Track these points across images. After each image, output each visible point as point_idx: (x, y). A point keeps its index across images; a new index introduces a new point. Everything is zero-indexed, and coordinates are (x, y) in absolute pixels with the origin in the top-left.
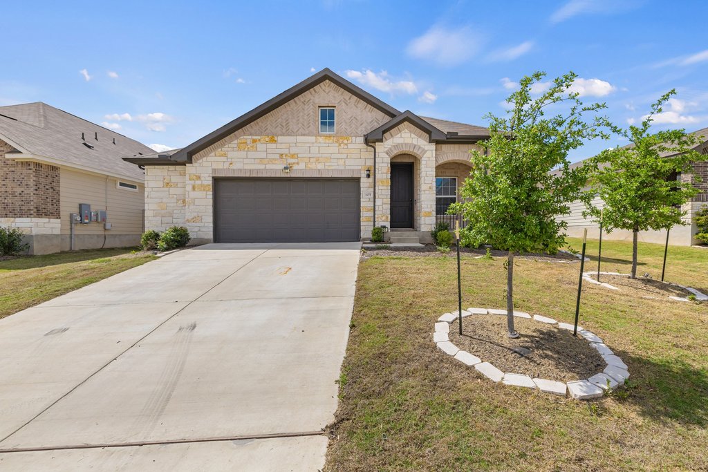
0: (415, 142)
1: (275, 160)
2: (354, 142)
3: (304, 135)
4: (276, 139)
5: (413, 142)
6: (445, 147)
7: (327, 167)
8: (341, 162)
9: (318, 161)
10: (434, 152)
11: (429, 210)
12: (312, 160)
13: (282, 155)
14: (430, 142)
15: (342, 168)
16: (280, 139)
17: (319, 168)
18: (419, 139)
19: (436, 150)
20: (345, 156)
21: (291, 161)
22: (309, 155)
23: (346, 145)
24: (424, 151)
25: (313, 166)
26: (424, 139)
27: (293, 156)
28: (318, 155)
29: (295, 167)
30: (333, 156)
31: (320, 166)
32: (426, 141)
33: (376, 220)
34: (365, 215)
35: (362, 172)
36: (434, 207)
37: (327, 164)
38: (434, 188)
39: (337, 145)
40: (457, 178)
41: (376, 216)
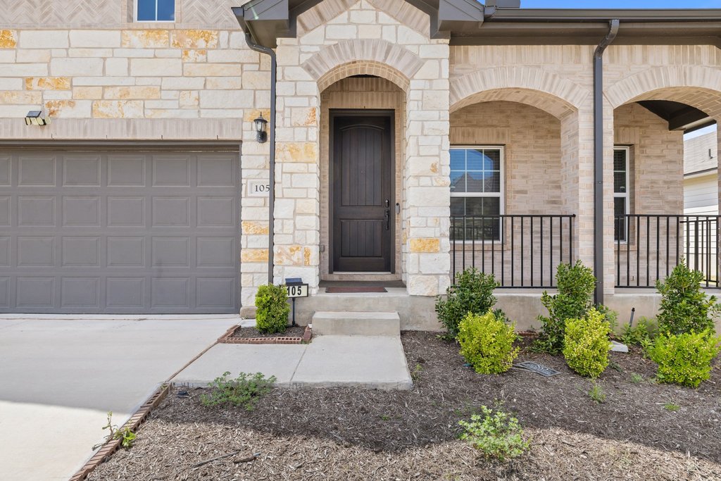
0: (389, 36)
1: (11, 93)
2: (223, 45)
3: (89, 27)
4: (14, 39)
5: (385, 37)
6: (477, 54)
7: (149, 113)
8: (189, 100)
9: (125, 97)
10: (446, 63)
11: (430, 233)
12: (109, 94)
13: (28, 80)
14: (433, 36)
15: (192, 114)
16: (26, 38)
17: (128, 115)
18: (402, 28)
19: (452, 60)
20: (199, 83)
21: (52, 95)
22: (105, 82)
23: (203, 52)
24: (418, 63)
25: (111, 110)
26: (414, 28)
27: (58, 84)
28: (130, 81)
29: (65, 113)
30: (167, 83)
31: (131, 111)
32: (421, 32)
33: (276, 259)
34: (252, 243)
35: (246, 125)
36: (446, 224)
37: (149, 104)
38: (447, 170)
39: (178, 52)
40: (501, 149)
41: (276, 249)
